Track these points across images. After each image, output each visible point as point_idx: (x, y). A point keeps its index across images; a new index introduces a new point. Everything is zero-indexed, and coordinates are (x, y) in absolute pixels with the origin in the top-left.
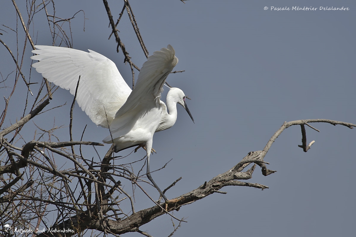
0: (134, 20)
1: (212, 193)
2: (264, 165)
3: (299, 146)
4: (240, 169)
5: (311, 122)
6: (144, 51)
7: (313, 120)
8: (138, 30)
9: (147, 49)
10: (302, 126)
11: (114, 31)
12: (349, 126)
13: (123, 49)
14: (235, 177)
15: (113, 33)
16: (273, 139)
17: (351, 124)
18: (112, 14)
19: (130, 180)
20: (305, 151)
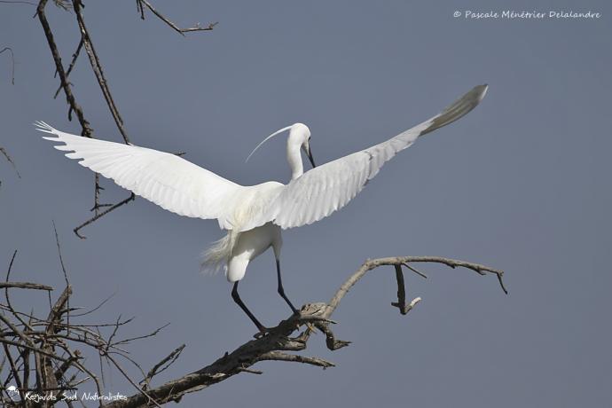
0: (98, 66)
1: (238, 372)
2: (330, 328)
3: (393, 304)
5: (413, 261)
6: (116, 119)
7: (416, 258)
8: (105, 83)
9: (120, 114)
10: (398, 267)
11: (64, 85)
12: (478, 270)
13: (80, 115)
15: (63, 89)
17: (482, 266)
18: (60, 55)
19: (96, 347)
20: (403, 312)
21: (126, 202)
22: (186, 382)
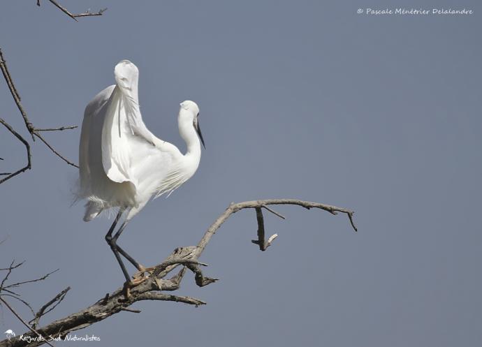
1: (118, 311)
2: (199, 268)
3: (254, 242)
4: (162, 274)
5: (272, 203)
6: (14, 96)
7: (275, 201)
9: (18, 93)
10: (258, 209)
12: (331, 211)
14: (155, 288)
16: (212, 229)
17: (335, 207)
20: (262, 249)
21: (23, 170)
22: (71, 321)
